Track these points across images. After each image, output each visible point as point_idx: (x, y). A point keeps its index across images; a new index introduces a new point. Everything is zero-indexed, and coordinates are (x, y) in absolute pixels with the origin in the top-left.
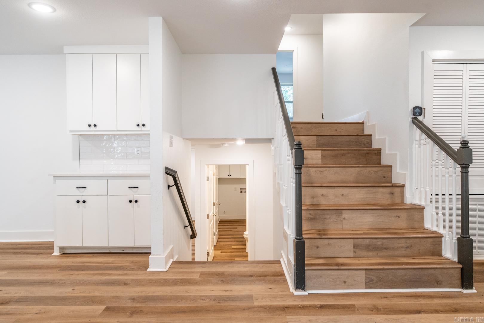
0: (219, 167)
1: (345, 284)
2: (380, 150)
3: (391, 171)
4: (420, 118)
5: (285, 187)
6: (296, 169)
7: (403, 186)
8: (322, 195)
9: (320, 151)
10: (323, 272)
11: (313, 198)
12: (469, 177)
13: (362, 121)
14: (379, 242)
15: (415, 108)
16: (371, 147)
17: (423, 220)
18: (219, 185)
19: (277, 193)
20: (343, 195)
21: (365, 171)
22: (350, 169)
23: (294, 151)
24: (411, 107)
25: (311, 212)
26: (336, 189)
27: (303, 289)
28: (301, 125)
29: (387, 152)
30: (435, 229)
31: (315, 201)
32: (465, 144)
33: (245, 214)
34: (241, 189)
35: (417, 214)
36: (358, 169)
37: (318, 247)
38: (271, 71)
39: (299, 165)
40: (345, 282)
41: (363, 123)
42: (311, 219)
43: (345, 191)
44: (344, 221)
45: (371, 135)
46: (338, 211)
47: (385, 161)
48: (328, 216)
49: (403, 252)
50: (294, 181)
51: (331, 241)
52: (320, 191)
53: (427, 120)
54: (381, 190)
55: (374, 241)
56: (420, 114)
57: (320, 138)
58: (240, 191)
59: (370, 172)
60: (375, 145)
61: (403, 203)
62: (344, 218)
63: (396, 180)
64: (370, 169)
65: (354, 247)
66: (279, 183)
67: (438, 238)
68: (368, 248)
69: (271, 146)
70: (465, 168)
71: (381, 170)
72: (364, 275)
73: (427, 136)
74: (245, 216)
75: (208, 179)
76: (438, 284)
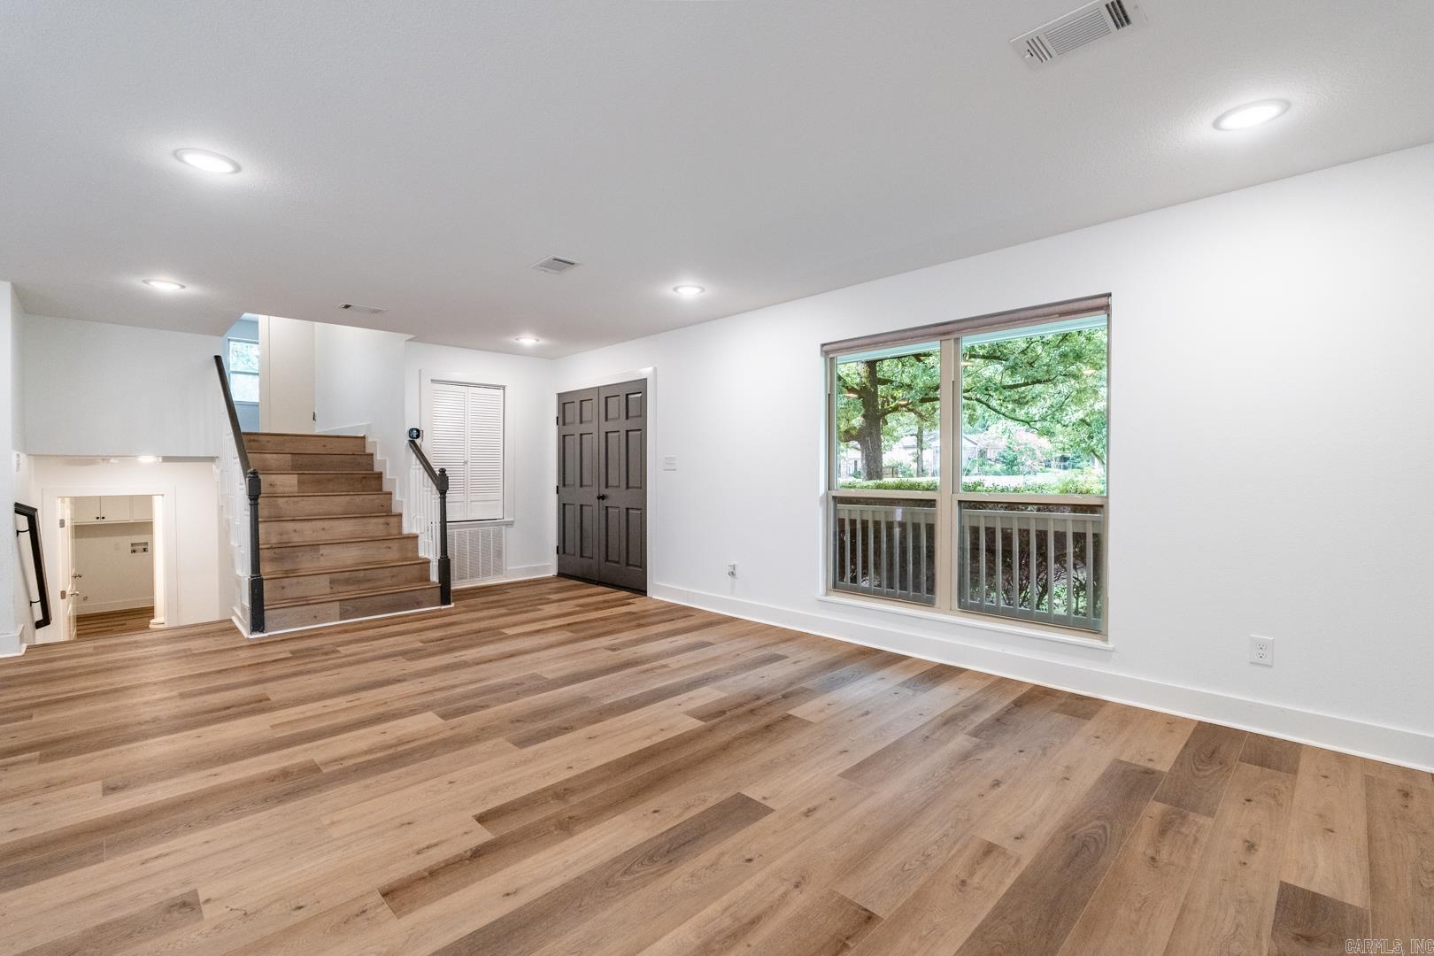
0: (78, 502)
1: (315, 619)
2: (381, 473)
3: (391, 499)
4: (418, 441)
5: (237, 523)
6: (251, 499)
7: (400, 515)
8: (295, 531)
9: (296, 476)
10: (289, 609)
11: (281, 535)
12: (447, 504)
13: (362, 435)
14: (361, 574)
15: (412, 430)
16: (373, 470)
17: (417, 549)
18: (77, 540)
19: (225, 531)
20: (323, 529)
21: (358, 499)
22: (336, 497)
23: (247, 479)
24: (408, 429)
25: (276, 550)
26: (314, 523)
27: (262, 631)
28: (269, 438)
29: (388, 477)
30: (426, 556)
31: (285, 538)
32: (443, 471)
33: (152, 593)
34: (132, 545)
35: (409, 544)
36: (348, 497)
37: (283, 588)
38: (214, 360)
39: (254, 495)
40: (315, 617)
41: (364, 438)
42: (276, 558)
43: (326, 524)
44: (322, 558)
45: (372, 455)
46: (315, 546)
47: (386, 488)
48: (300, 554)
49: (389, 581)
50: (249, 513)
51: (301, 579)
52: (291, 526)
53: (425, 444)
54: (375, 520)
55: (354, 574)
56: (418, 436)
57: (297, 457)
58: (130, 549)
59: (366, 500)
60: (377, 469)
61: (400, 533)
62: (322, 555)
63: (395, 510)
64: (365, 496)
65: (330, 583)
66: (228, 520)
67: (427, 562)
68: (347, 582)
69: (214, 467)
70: (443, 491)
71: (378, 498)
72: (338, 607)
73: (420, 461)
74: (152, 601)
75: (62, 524)
76: (419, 605)
